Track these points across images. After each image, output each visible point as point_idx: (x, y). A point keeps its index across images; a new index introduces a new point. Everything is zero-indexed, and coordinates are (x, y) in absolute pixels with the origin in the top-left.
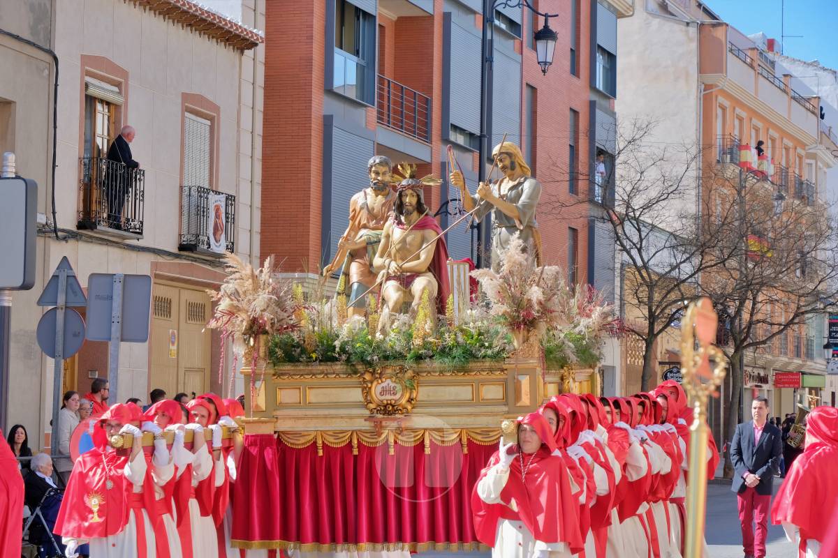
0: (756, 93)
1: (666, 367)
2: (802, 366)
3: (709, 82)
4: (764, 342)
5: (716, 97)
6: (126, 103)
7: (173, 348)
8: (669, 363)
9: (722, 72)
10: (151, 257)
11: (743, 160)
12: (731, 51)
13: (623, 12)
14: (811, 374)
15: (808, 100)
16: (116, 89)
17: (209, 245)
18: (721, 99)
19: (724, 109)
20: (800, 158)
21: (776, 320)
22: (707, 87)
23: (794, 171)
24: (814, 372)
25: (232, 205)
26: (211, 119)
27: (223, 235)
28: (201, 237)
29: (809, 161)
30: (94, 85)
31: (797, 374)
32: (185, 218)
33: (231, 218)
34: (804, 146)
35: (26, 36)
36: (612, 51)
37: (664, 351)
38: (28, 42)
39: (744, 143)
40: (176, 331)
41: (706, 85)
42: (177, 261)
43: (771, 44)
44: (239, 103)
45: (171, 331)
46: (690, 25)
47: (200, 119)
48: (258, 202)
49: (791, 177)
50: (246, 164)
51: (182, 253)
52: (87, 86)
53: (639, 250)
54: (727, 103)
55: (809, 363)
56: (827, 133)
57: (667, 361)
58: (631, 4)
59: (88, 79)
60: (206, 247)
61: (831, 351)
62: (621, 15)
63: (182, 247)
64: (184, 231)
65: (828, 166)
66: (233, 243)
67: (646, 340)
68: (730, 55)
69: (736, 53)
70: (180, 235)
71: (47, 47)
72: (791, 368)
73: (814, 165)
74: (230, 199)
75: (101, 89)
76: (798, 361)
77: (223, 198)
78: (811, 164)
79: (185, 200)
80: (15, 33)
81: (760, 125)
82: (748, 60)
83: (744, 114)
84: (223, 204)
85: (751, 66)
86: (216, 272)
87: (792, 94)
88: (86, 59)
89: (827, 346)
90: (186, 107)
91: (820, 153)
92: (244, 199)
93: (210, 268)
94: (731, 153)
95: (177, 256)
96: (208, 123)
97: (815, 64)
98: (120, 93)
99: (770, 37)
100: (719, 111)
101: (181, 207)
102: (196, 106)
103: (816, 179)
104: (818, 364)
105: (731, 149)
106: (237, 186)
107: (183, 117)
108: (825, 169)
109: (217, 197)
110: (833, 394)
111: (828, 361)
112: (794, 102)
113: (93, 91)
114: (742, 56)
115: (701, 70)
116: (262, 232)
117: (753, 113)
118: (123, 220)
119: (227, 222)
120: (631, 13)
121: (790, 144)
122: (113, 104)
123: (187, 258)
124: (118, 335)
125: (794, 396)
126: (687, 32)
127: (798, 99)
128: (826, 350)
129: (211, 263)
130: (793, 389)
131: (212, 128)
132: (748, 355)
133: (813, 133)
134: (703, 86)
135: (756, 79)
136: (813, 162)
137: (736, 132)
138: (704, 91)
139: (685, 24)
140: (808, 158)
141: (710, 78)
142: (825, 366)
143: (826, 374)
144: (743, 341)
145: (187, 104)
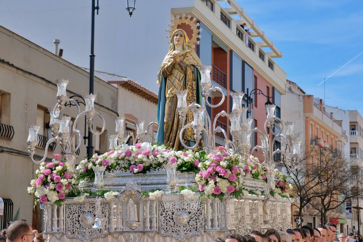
0: (322, 119)
1: (296, 217)
2: (339, 216)
3: (307, 116)
4: (335, 208)
5: (310, 121)
8: (297, 216)
9: (311, 112)
11: (319, 143)
12: (314, 105)
13: (282, 93)
14: (341, 219)
15: (338, 121)
16: (134, 125)
18: (311, 122)
19: (312, 125)
20: (336, 142)
21: (339, 201)
22: (306, 118)
23: (334, 146)
24: (342, 218)
29: (339, 143)
30: (129, 124)
31: (338, 218)
34: (337, 137)
35: (110, 108)
36: (279, 107)
37: (295, 211)
38: (111, 110)
39: (319, 137)
41: (306, 117)
43: (321, 100)
46: (300, 96)
49: (334, 148)
52: (126, 124)
53: (297, 177)
54: (313, 123)
55: (341, 215)
56: (344, 133)
57: (296, 215)
58: (285, 90)
59: (127, 122)
62: (281, 94)
65: (344, 144)
67: (299, 208)
68: (314, 106)
69: (316, 105)
71: (116, 112)
72: (335, 217)
73: (340, 144)
75: (130, 125)
76: (337, 214)
78: (339, 144)
80: (108, 107)
81: (323, 130)
82: (319, 108)
83: (318, 127)
85: (321, 110)
87: (333, 119)
88: (126, 115)
89: (347, 209)
90: (154, 130)
91: (342, 139)
94: (315, 141)
97: (337, 108)
99: (321, 98)
100: (311, 126)
103: (341, 149)
104: (344, 215)
105: (315, 139)
107: (153, 134)
108: (344, 146)
110: (348, 226)
111: (347, 214)
112: (334, 122)
113: (128, 126)
114: (318, 106)
115: (304, 112)
117: (321, 127)
120: (285, 93)
121: (333, 137)
122: (133, 130)
126: (299, 99)
127: (335, 121)
128: (347, 210)
132: (328, 213)
133: (340, 133)
134: (305, 118)
135: (322, 114)
136: (340, 143)
137: (316, 134)
138: (306, 119)
139: (298, 96)
140: (338, 142)
141: (308, 115)
142: (346, 216)
143: (346, 219)
144: (328, 208)
145: (154, 129)
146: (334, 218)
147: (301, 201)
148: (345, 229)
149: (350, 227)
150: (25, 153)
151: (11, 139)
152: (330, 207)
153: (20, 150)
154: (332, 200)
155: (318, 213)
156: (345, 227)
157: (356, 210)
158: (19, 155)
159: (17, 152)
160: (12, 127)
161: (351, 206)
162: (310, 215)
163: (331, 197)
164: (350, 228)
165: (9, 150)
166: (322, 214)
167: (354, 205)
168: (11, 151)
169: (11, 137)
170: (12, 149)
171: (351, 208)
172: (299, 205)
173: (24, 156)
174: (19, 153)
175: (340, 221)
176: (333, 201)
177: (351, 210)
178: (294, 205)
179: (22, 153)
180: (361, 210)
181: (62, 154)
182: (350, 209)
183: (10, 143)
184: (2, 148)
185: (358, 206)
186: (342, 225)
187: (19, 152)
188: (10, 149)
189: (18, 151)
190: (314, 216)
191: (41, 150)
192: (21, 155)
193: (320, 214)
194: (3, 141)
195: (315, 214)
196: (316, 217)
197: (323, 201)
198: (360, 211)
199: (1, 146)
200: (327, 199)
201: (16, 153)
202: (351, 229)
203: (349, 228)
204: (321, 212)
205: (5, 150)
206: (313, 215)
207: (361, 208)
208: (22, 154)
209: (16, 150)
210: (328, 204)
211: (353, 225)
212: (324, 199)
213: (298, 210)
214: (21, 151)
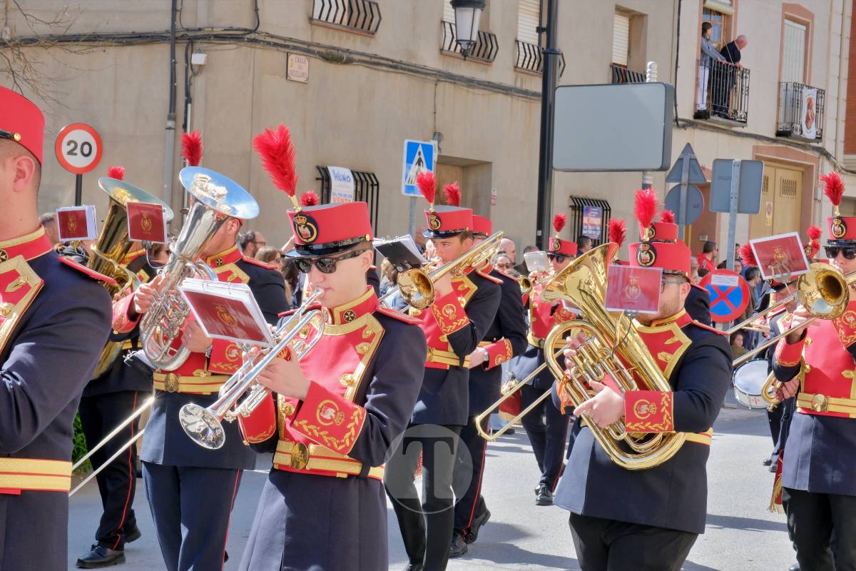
6: (736, 13)
7: (769, 217)
10: (753, 142)
16: (728, 2)
17: (802, 133)
25: (821, 97)
26: (806, 24)
27: (814, 123)
28: (795, 125)
32: (782, 109)
33: (821, 109)
40: (772, 204)
42: (775, 145)
44: (831, 10)
45: (767, 203)
47: (796, 25)
48: (844, 95)
50: (835, 62)
51: (779, 138)
60: (798, 133)
63: (779, 134)
64: (781, 120)
66: (822, 130)
70: (778, 123)
74: (821, 92)
75: (715, 2)
77: (814, 92)
79: (783, 96)
84: (815, 97)
86: (806, 154)
90: (786, 15)
92: (832, 92)
93: (802, 151)
95: (774, 141)
96: (804, 28)
98: (731, 5)
101: (779, 100)
102: (795, 15)
106: (827, 81)
107: (783, 24)
109: (810, 91)
113: (709, 4)
116: (847, 120)
118: (730, 111)
119: (817, 112)
122: (725, 15)
123: (783, 142)
124: (736, 208)
129: (804, 147)
131: (807, 32)
145: (786, 13)
150: (411, 66)
151: (373, 34)
153: (397, 58)
158: (394, 70)
159: (391, 63)
160: (377, 5)
165: (368, 59)
168: (375, 62)
169: (373, 28)
170: (375, 56)
173: (410, 73)
174: (395, 67)
179: (403, 66)
181: (515, 70)
183: (373, 41)
184: (350, 53)
187: (395, 64)
188: (371, 57)
189: (393, 61)
191: (456, 61)
192: (403, 72)
194: (352, 37)
199: (348, 50)
201: (386, 65)
205: (357, 57)
208: (404, 69)
209: (387, 60)
214: (401, 62)
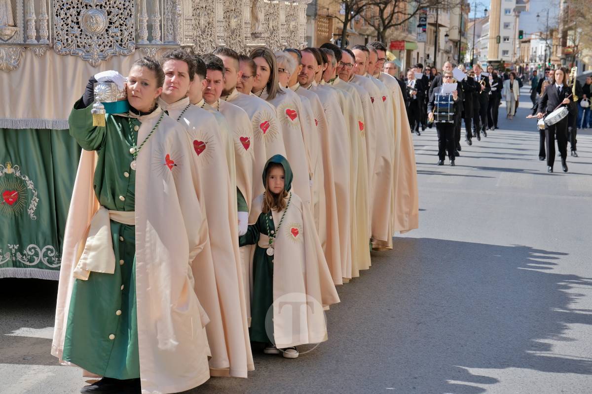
1: (337, 37)
2: (406, 37)
4: (400, 24)
14: (409, 42)
21: (407, 12)
24: (411, 40)
31: (403, 41)
37: (336, 28)
55: (409, 36)
57: (337, 34)
61: (421, 29)
67: (344, 23)
72: (400, 39)
76: (403, 35)
89: (419, 26)
104: (413, 36)
110: (418, 53)
111: (419, 34)
125: (400, 55)
128: (419, 28)
130: (399, 51)
132: (388, 32)
142: (417, 37)
143: (416, 42)
144: (388, 23)
146: (397, 41)
147: (347, 11)
148: (414, 58)
149: (422, 55)
152: (393, 22)
154: (396, 10)
155: (373, 32)
156: (414, 55)
157: (433, 28)
161: (426, 21)
162: (360, 34)
163: (395, 6)
164: (421, 58)
166: (379, 33)
167: (431, 20)
171: (425, 25)
172: (343, 18)
175: (408, 46)
176: (398, 12)
177: (426, 28)
178: (335, 17)
180: (441, 28)
182: (424, 27)
185: (437, 21)
186: (409, 52)
190: (366, 37)
193: (376, 33)
195: (368, 32)
196: (370, 38)
197: (382, 11)
198: (439, 30)
200: (388, 10)
202: (424, 59)
203: (420, 56)
204: (378, 29)
206: (364, 35)
207: (441, 26)
210: (389, 18)
211: (427, 52)
212: (384, 8)
213: (342, 25)
